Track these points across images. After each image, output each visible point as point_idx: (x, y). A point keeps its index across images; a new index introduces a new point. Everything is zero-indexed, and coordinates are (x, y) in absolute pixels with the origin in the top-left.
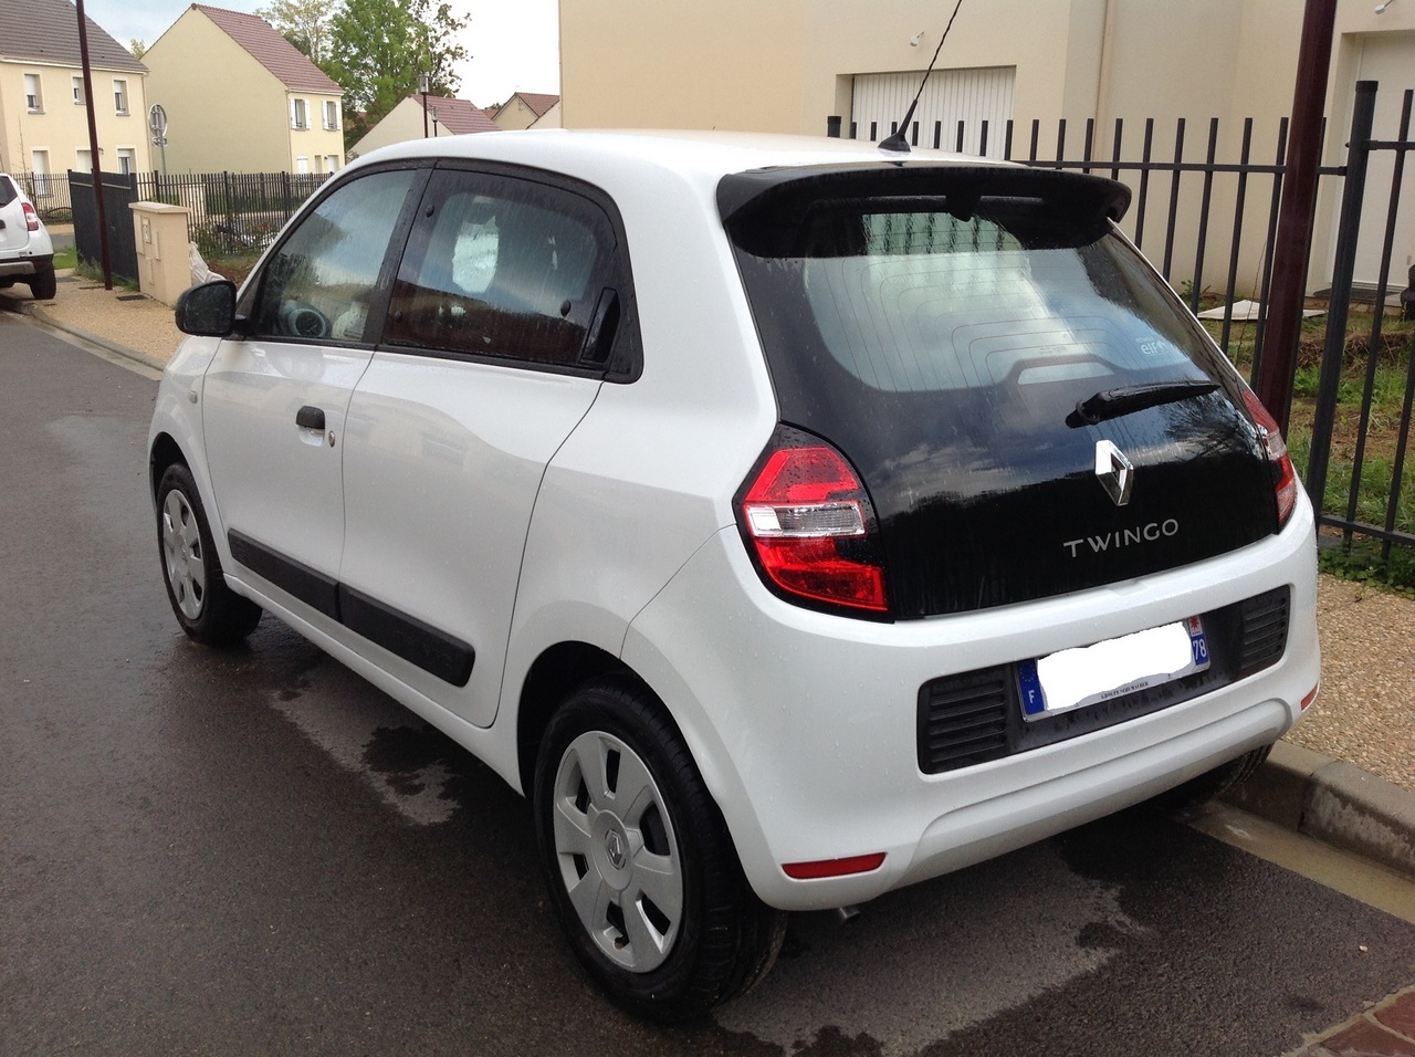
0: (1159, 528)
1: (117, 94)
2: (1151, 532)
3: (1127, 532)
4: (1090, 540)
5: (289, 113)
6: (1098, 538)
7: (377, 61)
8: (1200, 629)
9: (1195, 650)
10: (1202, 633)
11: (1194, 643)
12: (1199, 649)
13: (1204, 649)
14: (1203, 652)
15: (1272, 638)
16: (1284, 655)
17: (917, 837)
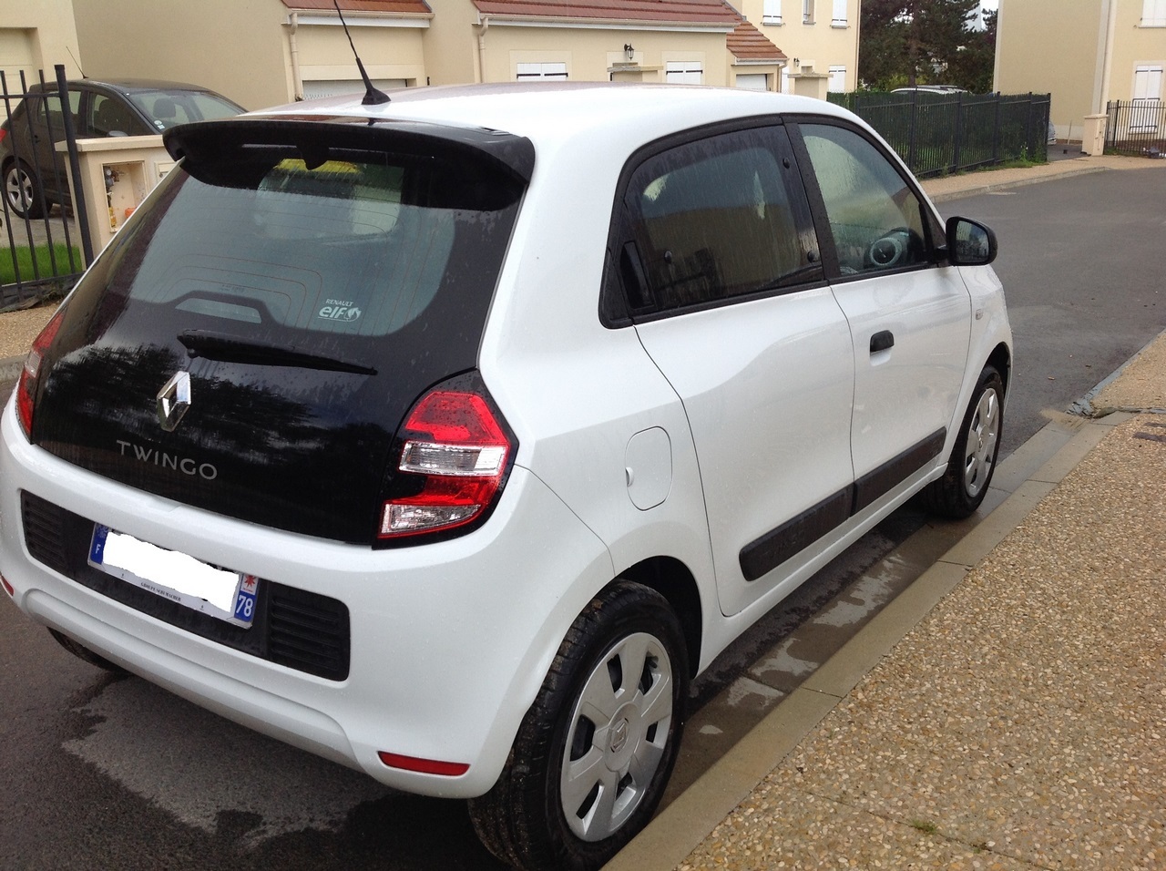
0: (197, 466)
2: (188, 466)
3: (165, 456)
4: (135, 447)
6: (141, 448)
8: (253, 589)
9: (239, 602)
10: (254, 594)
11: (241, 597)
12: (244, 606)
13: (249, 609)
14: (247, 612)
15: (321, 646)
16: (347, 680)
17: (23, 591)
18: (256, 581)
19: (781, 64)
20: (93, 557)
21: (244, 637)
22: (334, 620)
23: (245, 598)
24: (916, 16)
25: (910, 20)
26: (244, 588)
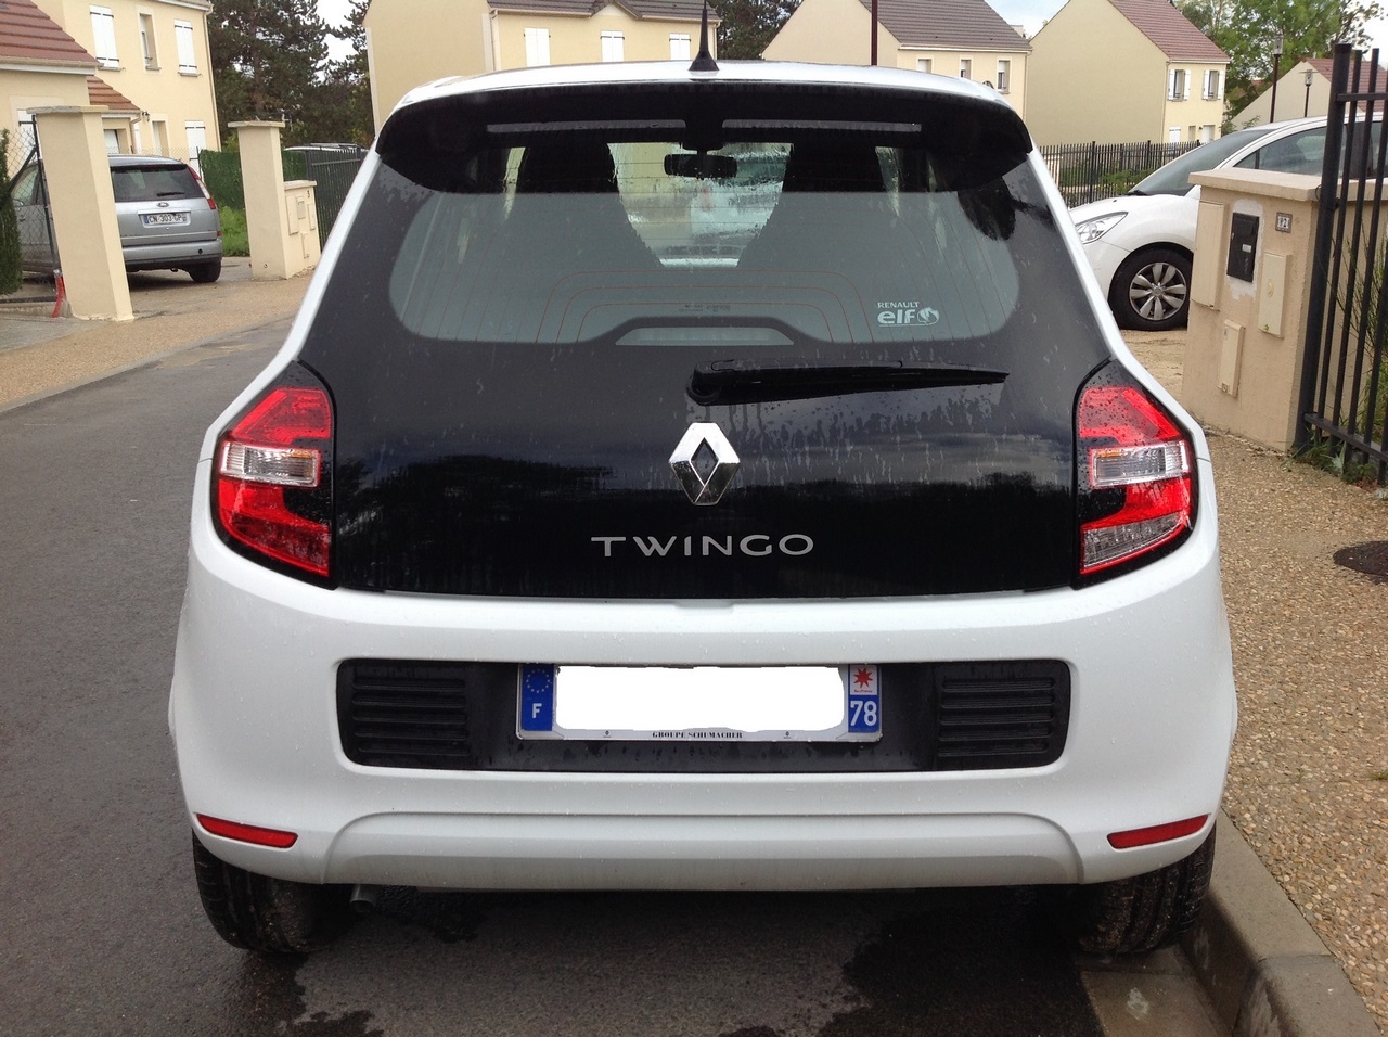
0: (775, 542)
1: (1000, 74)
2: (756, 545)
3: (707, 539)
4: (638, 540)
5: (1167, 83)
6: (651, 539)
7: (1280, 25)
8: (872, 688)
9: (852, 712)
10: (875, 693)
11: (853, 703)
12: (863, 713)
13: (872, 714)
14: (870, 718)
15: (1022, 728)
16: (1060, 759)
17: (335, 828)
18: (874, 676)
19: (133, 118)
20: (528, 724)
21: (872, 753)
22: (1046, 688)
23: (860, 703)
24: (257, 66)
25: (250, 71)
26: (857, 689)
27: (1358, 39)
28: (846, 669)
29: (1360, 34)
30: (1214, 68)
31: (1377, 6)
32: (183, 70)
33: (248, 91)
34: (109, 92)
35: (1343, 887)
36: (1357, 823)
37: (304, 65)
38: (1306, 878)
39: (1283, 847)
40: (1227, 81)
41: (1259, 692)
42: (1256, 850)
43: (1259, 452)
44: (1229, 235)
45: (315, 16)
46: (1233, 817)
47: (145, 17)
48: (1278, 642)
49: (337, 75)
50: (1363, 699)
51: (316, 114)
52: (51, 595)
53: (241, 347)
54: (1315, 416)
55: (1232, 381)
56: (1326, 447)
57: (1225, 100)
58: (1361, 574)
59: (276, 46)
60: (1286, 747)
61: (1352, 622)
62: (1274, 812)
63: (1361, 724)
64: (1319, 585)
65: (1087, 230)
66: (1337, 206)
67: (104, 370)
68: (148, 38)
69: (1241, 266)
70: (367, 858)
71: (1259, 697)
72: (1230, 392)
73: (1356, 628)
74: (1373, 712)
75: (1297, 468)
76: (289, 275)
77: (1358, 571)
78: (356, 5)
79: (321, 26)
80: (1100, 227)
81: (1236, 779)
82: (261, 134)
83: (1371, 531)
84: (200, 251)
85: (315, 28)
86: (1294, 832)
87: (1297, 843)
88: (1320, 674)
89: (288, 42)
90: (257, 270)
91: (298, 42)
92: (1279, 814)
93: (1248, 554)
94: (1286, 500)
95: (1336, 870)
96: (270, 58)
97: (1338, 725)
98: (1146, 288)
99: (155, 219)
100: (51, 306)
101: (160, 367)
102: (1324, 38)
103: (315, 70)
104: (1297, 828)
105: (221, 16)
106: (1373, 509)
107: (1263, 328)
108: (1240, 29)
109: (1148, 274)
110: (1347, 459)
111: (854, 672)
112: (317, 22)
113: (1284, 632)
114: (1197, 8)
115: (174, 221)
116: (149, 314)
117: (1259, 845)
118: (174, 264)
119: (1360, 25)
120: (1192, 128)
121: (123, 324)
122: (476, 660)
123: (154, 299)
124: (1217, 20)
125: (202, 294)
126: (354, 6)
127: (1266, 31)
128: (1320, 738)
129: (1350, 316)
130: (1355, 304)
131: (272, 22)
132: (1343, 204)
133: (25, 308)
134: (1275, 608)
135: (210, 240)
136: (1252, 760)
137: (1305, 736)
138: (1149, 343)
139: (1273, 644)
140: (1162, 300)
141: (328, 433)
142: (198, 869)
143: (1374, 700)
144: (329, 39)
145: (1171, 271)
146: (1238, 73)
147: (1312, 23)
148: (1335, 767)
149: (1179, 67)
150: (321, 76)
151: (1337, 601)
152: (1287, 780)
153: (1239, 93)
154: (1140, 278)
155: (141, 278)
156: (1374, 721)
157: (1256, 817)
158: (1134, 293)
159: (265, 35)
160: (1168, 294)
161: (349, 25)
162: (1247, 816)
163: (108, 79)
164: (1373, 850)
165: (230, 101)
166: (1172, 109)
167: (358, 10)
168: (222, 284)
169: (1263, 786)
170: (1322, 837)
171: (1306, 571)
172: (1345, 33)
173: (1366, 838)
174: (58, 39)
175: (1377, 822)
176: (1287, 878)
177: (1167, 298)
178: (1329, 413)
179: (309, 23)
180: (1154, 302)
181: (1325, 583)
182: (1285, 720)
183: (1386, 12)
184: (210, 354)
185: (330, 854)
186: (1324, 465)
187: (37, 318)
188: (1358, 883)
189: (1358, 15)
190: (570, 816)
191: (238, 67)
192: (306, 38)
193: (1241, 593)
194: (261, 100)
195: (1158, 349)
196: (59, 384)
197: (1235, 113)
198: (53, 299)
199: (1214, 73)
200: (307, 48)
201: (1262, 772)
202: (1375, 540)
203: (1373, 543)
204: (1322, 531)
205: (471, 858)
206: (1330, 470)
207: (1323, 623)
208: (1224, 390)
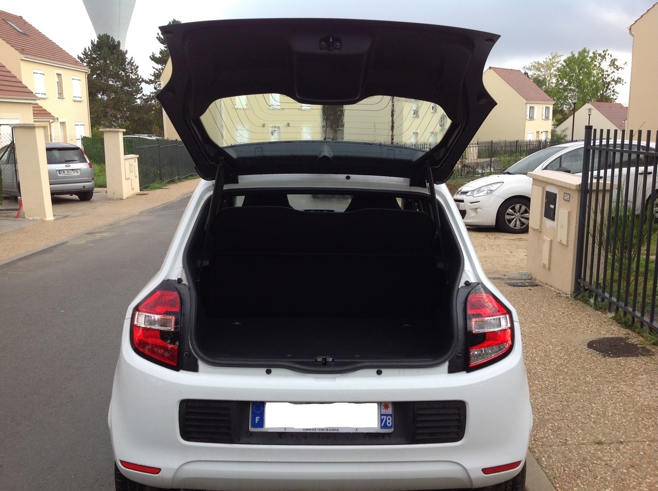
5: (526, 112)
7: (577, 86)
8: (390, 411)
9: (382, 421)
10: (391, 413)
11: (382, 417)
12: (386, 421)
13: (390, 422)
14: (389, 423)
15: (448, 427)
16: (463, 439)
17: (177, 467)
18: (390, 406)
19: (51, 121)
20: (254, 425)
21: (390, 437)
22: (457, 412)
23: (385, 417)
24: (109, 96)
25: (105, 98)
26: (384, 411)
27: (612, 93)
28: (380, 404)
29: (613, 91)
30: (547, 106)
31: (620, 79)
32: (75, 99)
33: (104, 107)
34: (40, 109)
35: (580, 489)
36: (587, 462)
37: (131, 96)
38: (565, 485)
39: (557, 472)
40: (553, 111)
41: (552, 405)
42: (546, 473)
43: (559, 295)
44: (544, 200)
45: (137, 74)
46: (538, 460)
47: (59, 75)
48: (561, 383)
49: (146, 101)
50: (594, 409)
51: (136, 118)
52: (30, 357)
53: (105, 234)
54: (582, 280)
55: (547, 261)
56: (587, 293)
57: (553, 119)
58: (598, 352)
59: (118, 88)
60: (561, 430)
61: (592, 374)
62: (554, 457)
63: (592, 420)
64: (580, 358)
65: (486, 189)
66: (588, 192)
67: (42, 245)
68: (60, 84)
69: (550, 214)
70: (188, 479)
71: (552, 408)
72: (547, 267)
73: (594, 377)
74: (598, 415)
75: (575, 302)
76: (124, 198)
77: (597, 351)
78: (156, 69)
79: (140, 79)
80: (492, 188)
81: (540, 443)
82: (115, 134)
83: (604, 332)
84: (84, 187)
85: (137, 80)
86: (562, 466)
87: (562, 470)
88: (577, 398)
89: (124, 85)
90: (110, 195)
91: (129, 86)
92: (556, 458)
93: (551, 343)
94: (569, 318)
95: (577, 482)
96: (116, 92)
97: (583, 420)
98: (512, 215)
99: (64, 172)
100: (15, 213)
101: (68, 244)
102: (597, 92)
103: (136, 98)
104: (563, 464)
105: (93, 73)
106: (605, 322)
107: (559, 241)
108: (559, 88)
109: (513, 209)
110: (596, 299)
111: (383, 405)
112: (138, 77)
113: (564, 379)
114: (540, 78)
115: (72, 173)
116: (60, 217)
117: (547, 471)
118: (71, 193)
119: (613, 87)
120: (538, 132)
121: (49, 222)
122: (234, 400)
123: (63, 209)
124: (549, 83)
125: (84, 207)
126: (155, 70)
127: (571, 89)
128: (575, 426)
129: (595, 239)
130: (596, 234)
131: (117, 77)
132: (591, 191)
133: (3, 213)
134: (561, 368)
135: (89, 182)
136: (547, 435)
137: (569, 425)
138: (514, 240)
139: (559, 384)
140: (520, 220)
141: (177, 309)
142: (117, 483)
143: (599, 409)
144: (143, 85)
145: (524, 208)
146: (559, 107)
147: (591, 86)
148: (580, 439)
149: (532, 105)
150: (139, 101)
151: (587, 365)
152: (561, 444)
153: (559, 116)
154: (510, 211)
155: (57, 199)
156: (598, 419)
157: (547, 460)
158: (507, 217)
159: (113, 82)
160: (522, 217)
161: (153, 78)
162: (543, 459)
163: (40, 103)
164: (593, 473)
165: (96, 112)
166: (529, 124)
167: (156, 72)
168: (93, 202)
169: (551, 446)
170: (573, 468)
171: (575, 351)
172: (606, 91)
173: (590, 468)
174: (20, 87)
175: (595, 462)
176: (558, 485)
177: (522, 220)
178: (588, 279)
179: (134, 77)
180: (516, 221)
181: (583, 357)
182: (561, 418)
183: (624, 81)
184: (90, 238)
185: (174, 477)
186: (586, 302)
187: (9, 218)
188: (586, 487)
189: (612, 83)
190: (271, 462)
191: (100, 96)
192: (132, 84)
193: (547, 361)
194: (110, 112)
195: (518, 242)
196: (22, 252)
197: (558, 125)
198: (17, 210)
199: (547, 108)
200: (132, 89)
201: (551, 441)
202: (606, 337)
203: (604, 338)
204: (583, 332)
205: (230, 479)
206: (589, 304)
207: (580, 375)
208: (544, 266)
